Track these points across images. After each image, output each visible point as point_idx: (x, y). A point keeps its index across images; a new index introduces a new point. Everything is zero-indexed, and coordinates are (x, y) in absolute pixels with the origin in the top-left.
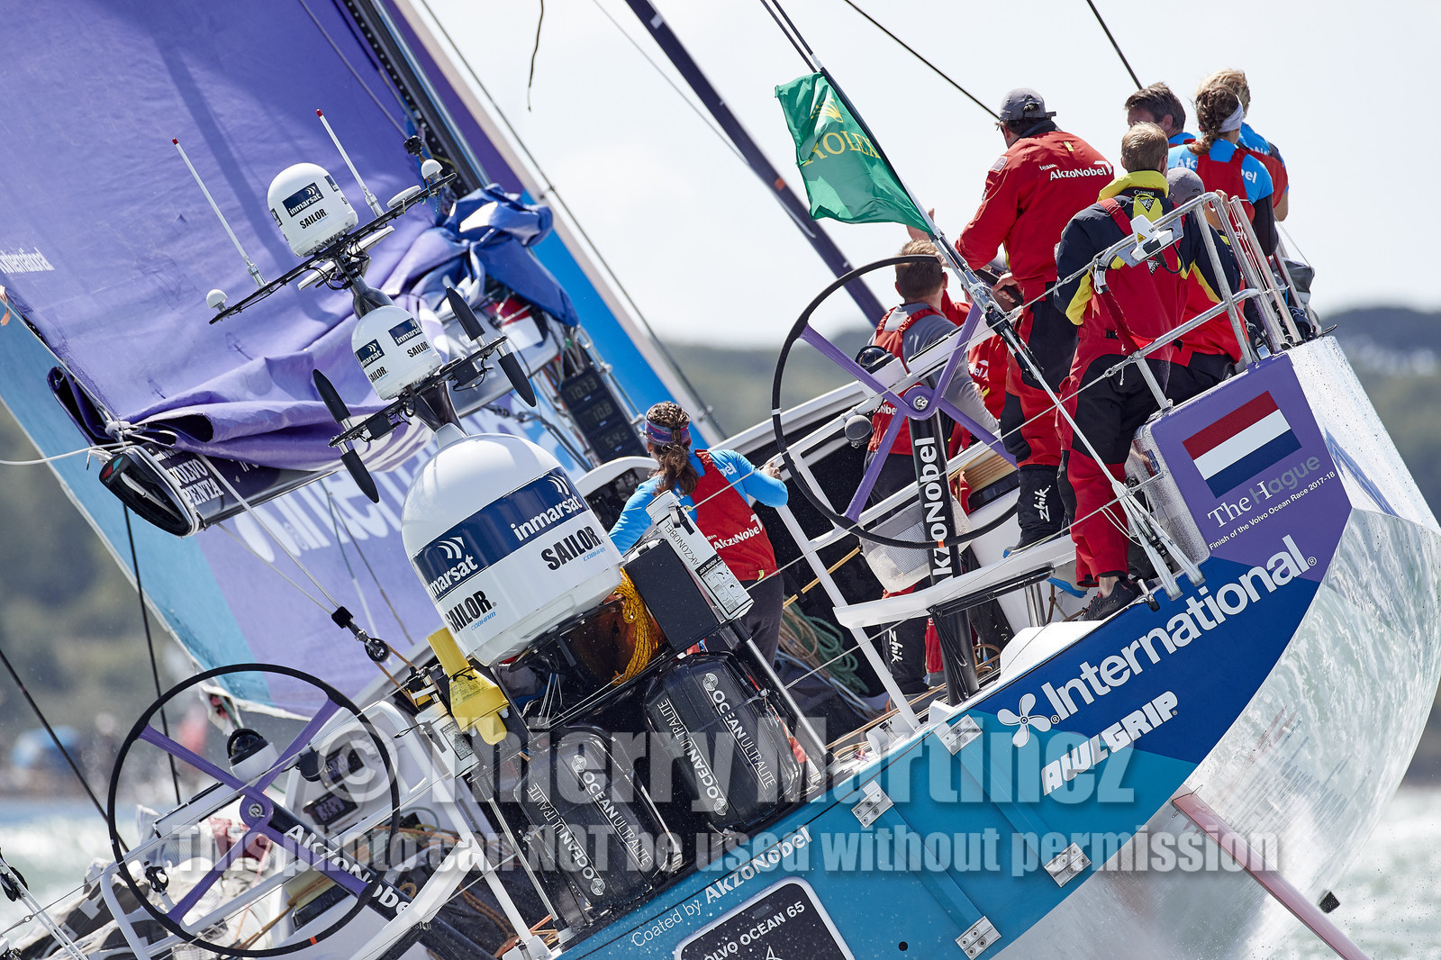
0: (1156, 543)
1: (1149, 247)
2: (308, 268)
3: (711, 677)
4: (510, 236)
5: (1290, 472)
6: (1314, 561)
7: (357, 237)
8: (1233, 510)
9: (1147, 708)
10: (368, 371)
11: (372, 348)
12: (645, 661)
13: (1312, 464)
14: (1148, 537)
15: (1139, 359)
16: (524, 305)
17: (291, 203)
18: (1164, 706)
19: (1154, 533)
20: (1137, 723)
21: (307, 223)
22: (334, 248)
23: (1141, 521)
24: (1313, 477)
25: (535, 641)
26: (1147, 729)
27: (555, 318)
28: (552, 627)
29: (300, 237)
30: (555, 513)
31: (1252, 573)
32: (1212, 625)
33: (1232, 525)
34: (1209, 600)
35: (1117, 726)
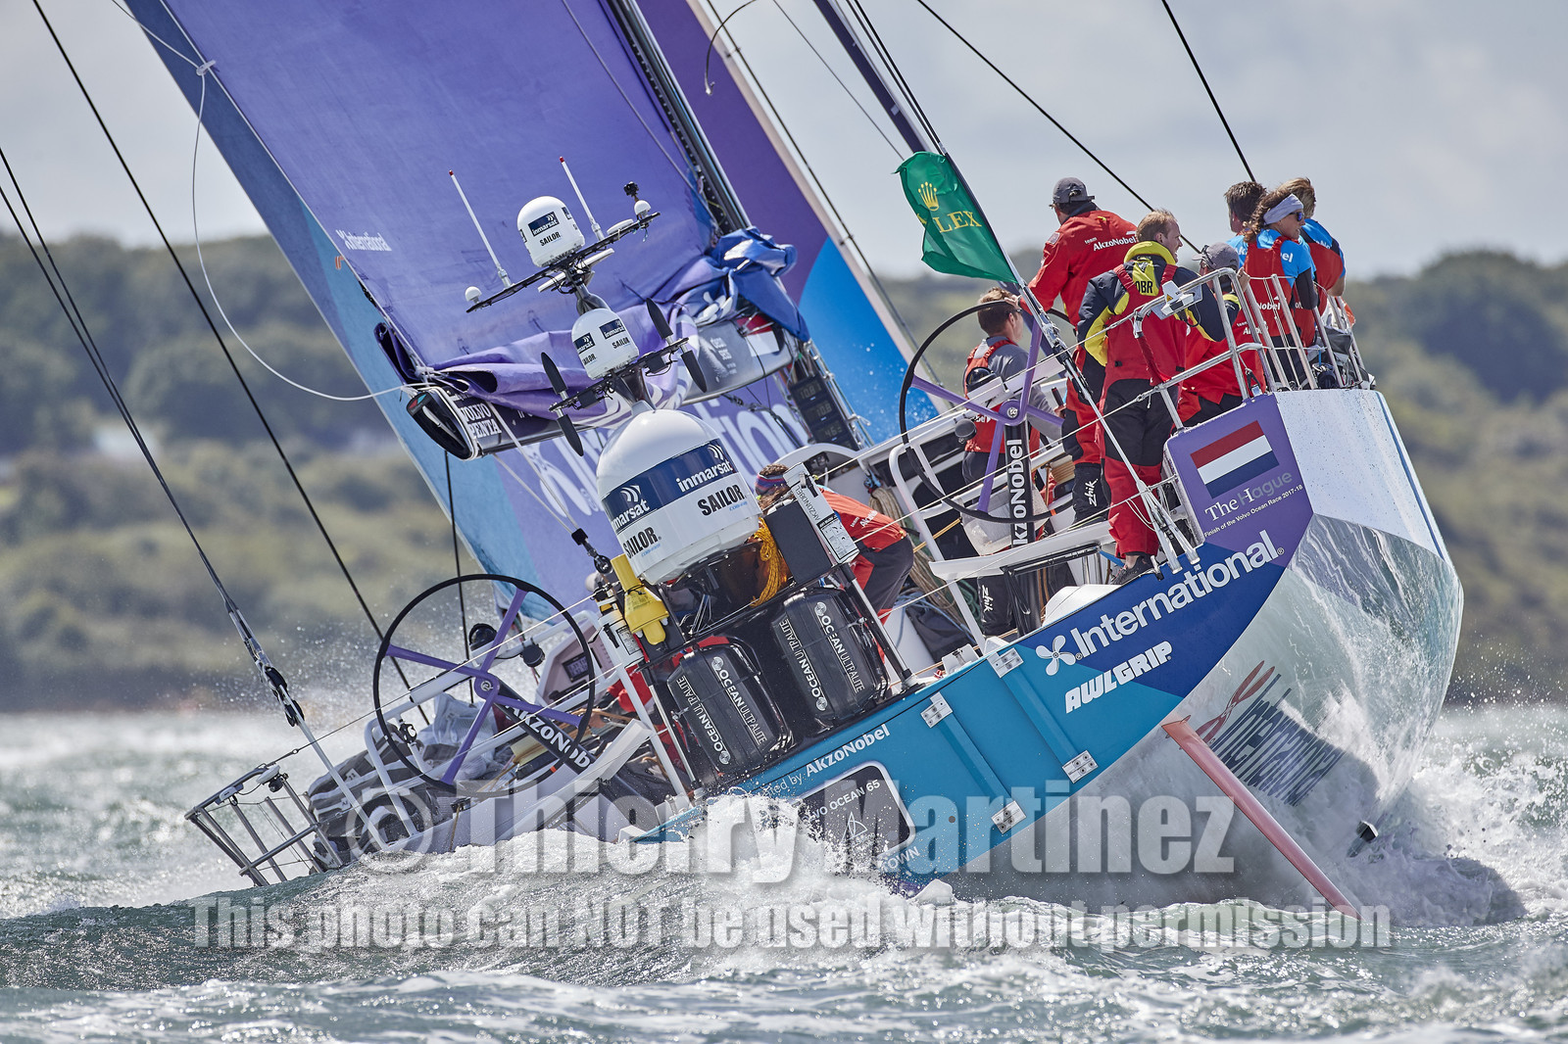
0: (1165, 529)
1: (1175, 306)
2: (544, 276)
3: (821, 605)
4: (761, 267)
5: (1270, 483)
6: (1281, 550)
7: (583, 255)
8: (1224, 508)
9: (1149, 652)
10: (582, 356)
11: (586, 339)
12: (774, 590)
13: (1286, 478)
14: (1159, 525)
15: (1163, 389)
16: (766, 321)
17: (534, 226)
18: (1162, 651)
19: (1164, 521)
20: (1139, 664)
21: (545, 242)
22: (564, 262)
23: (1156, 512)
24: (1286, 488)
25: (689, 568)
26: (1147, 669)
27: (792, 334)
28: (702, 558)
29: (540, 252)
30: (711, 473)
31: (1235, 557)
32: (1203, 593)
33: (1222, 520)
34: (1201, 575)
35: (1124, 665)
